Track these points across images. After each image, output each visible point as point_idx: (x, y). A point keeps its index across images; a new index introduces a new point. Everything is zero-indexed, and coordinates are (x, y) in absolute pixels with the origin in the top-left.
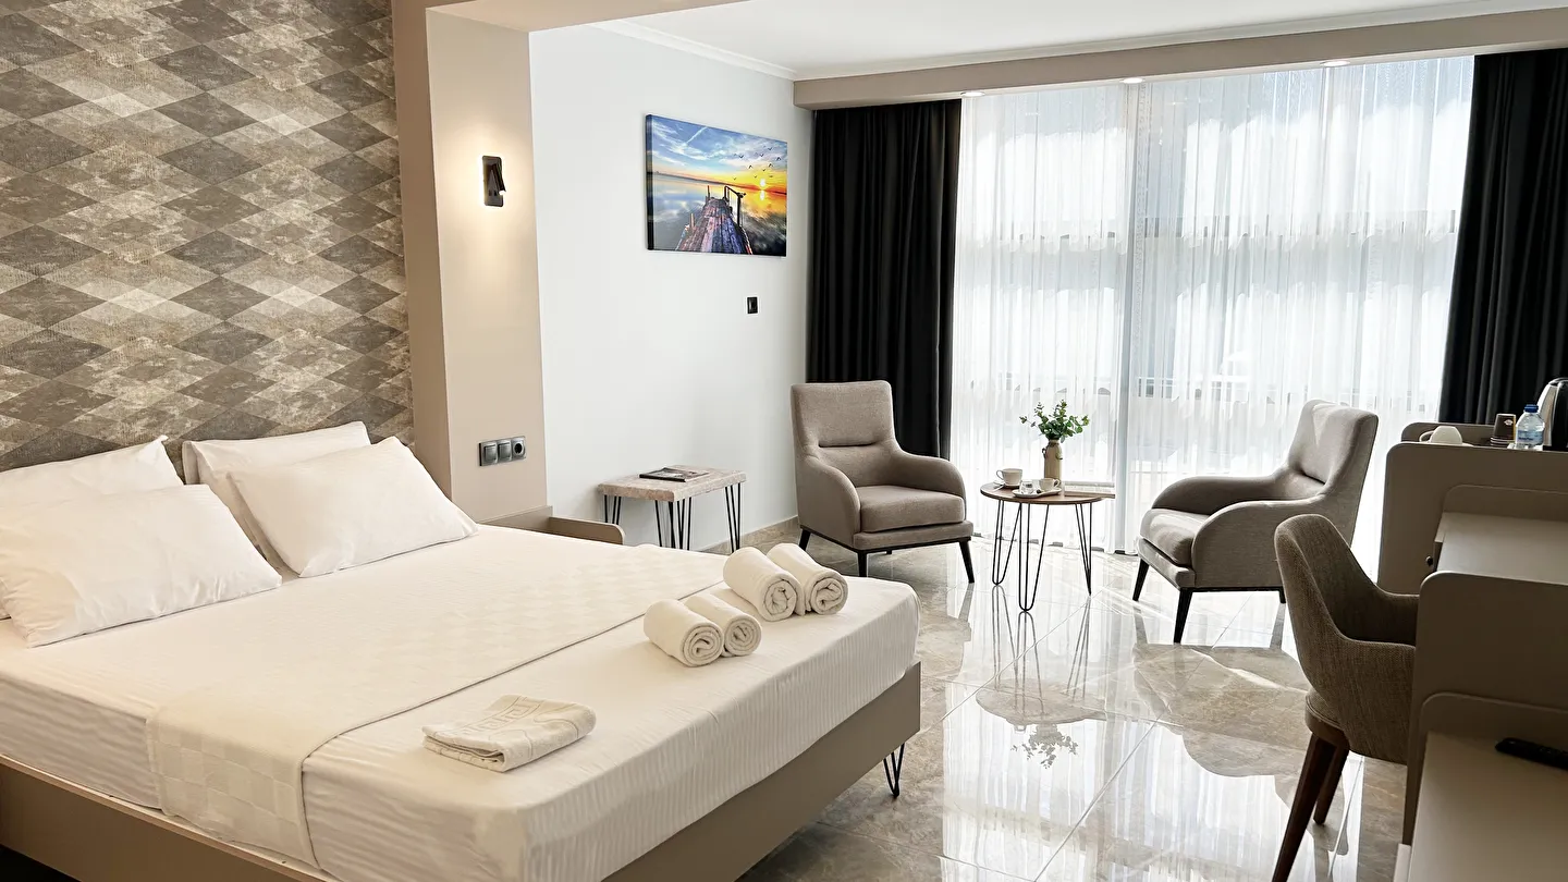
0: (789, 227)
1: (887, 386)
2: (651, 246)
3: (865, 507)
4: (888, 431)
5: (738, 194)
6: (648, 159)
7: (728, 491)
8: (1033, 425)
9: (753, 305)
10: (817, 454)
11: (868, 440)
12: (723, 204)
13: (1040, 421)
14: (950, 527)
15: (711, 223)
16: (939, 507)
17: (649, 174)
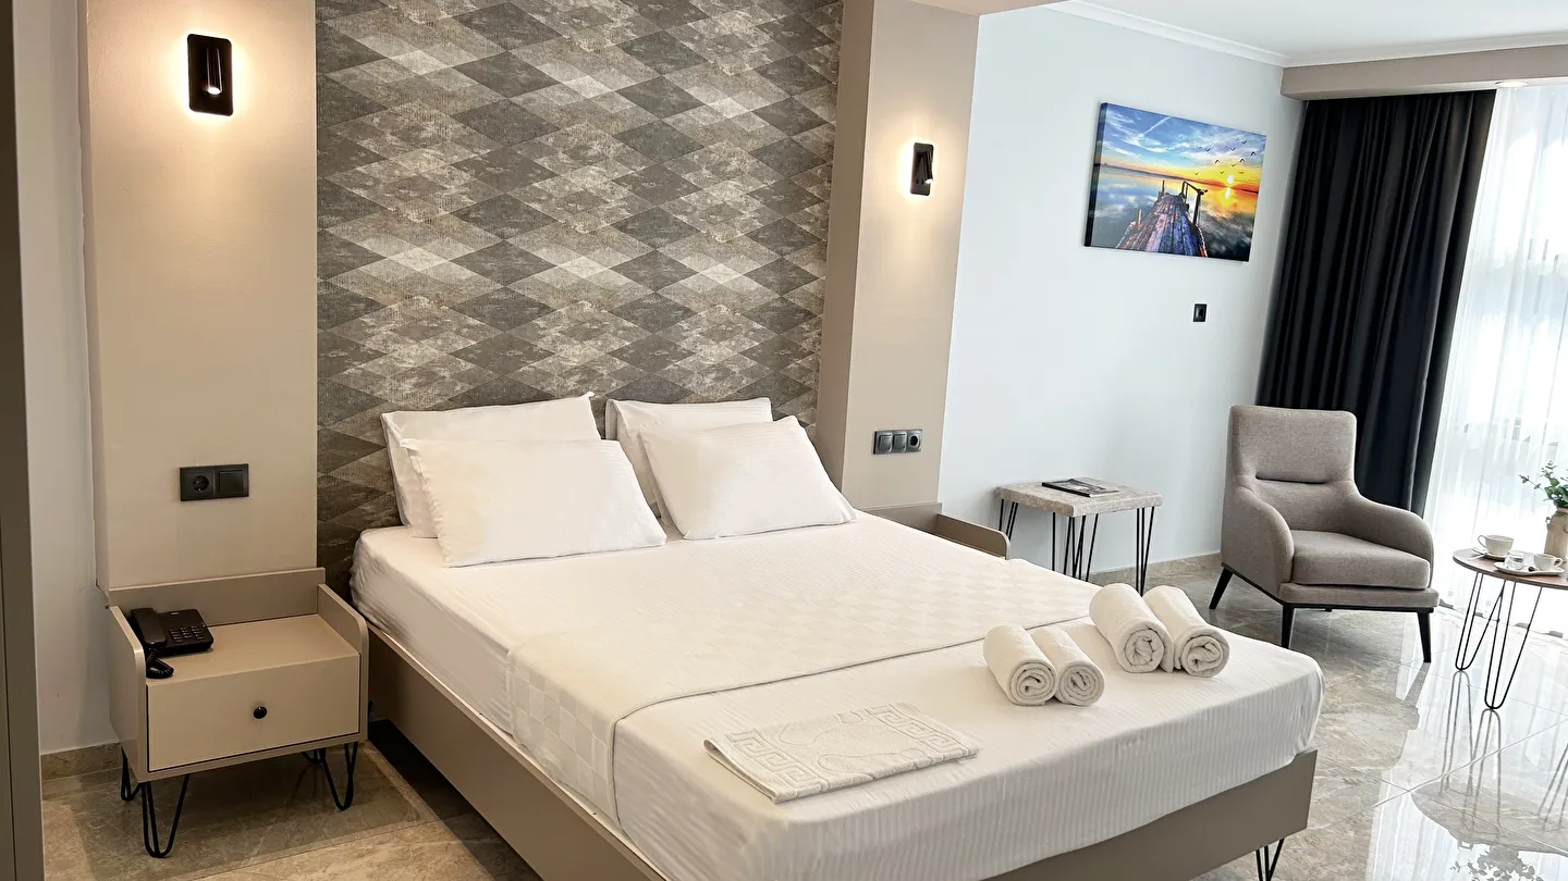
0: (1256, 231)
1: (1351, 419)
2: (1088, 243)
3: (1298, 554)
4: (1346, 470)
5: (1198, 191)
6: (1098, 149)
7: (1140, 513)
8: (1538, 486)
9: (1201, 313)
10: (1253, 486)
11: (1317, 478)
12: (1179, 202)
13: (1548, 483)
14: (1405, 593)
15: (1162, 221)
16: (1395, 568)
17: (1096, 166)
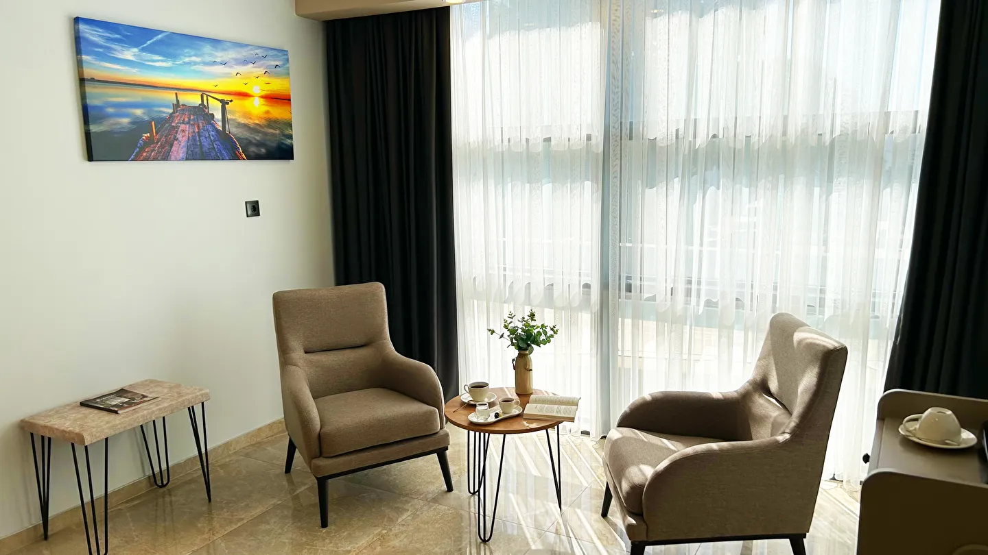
0: (296, 132)
1: (380, 289)
2: (90, 158)
3: (327, 429)
4: (381, 331)
5: (221, 101)
6: (79, 64)
8: (502, 336)
9: (254, 209)
11: (359, 343)
12: (202, 112)
15: (183, 131)
17: (82, 81)
